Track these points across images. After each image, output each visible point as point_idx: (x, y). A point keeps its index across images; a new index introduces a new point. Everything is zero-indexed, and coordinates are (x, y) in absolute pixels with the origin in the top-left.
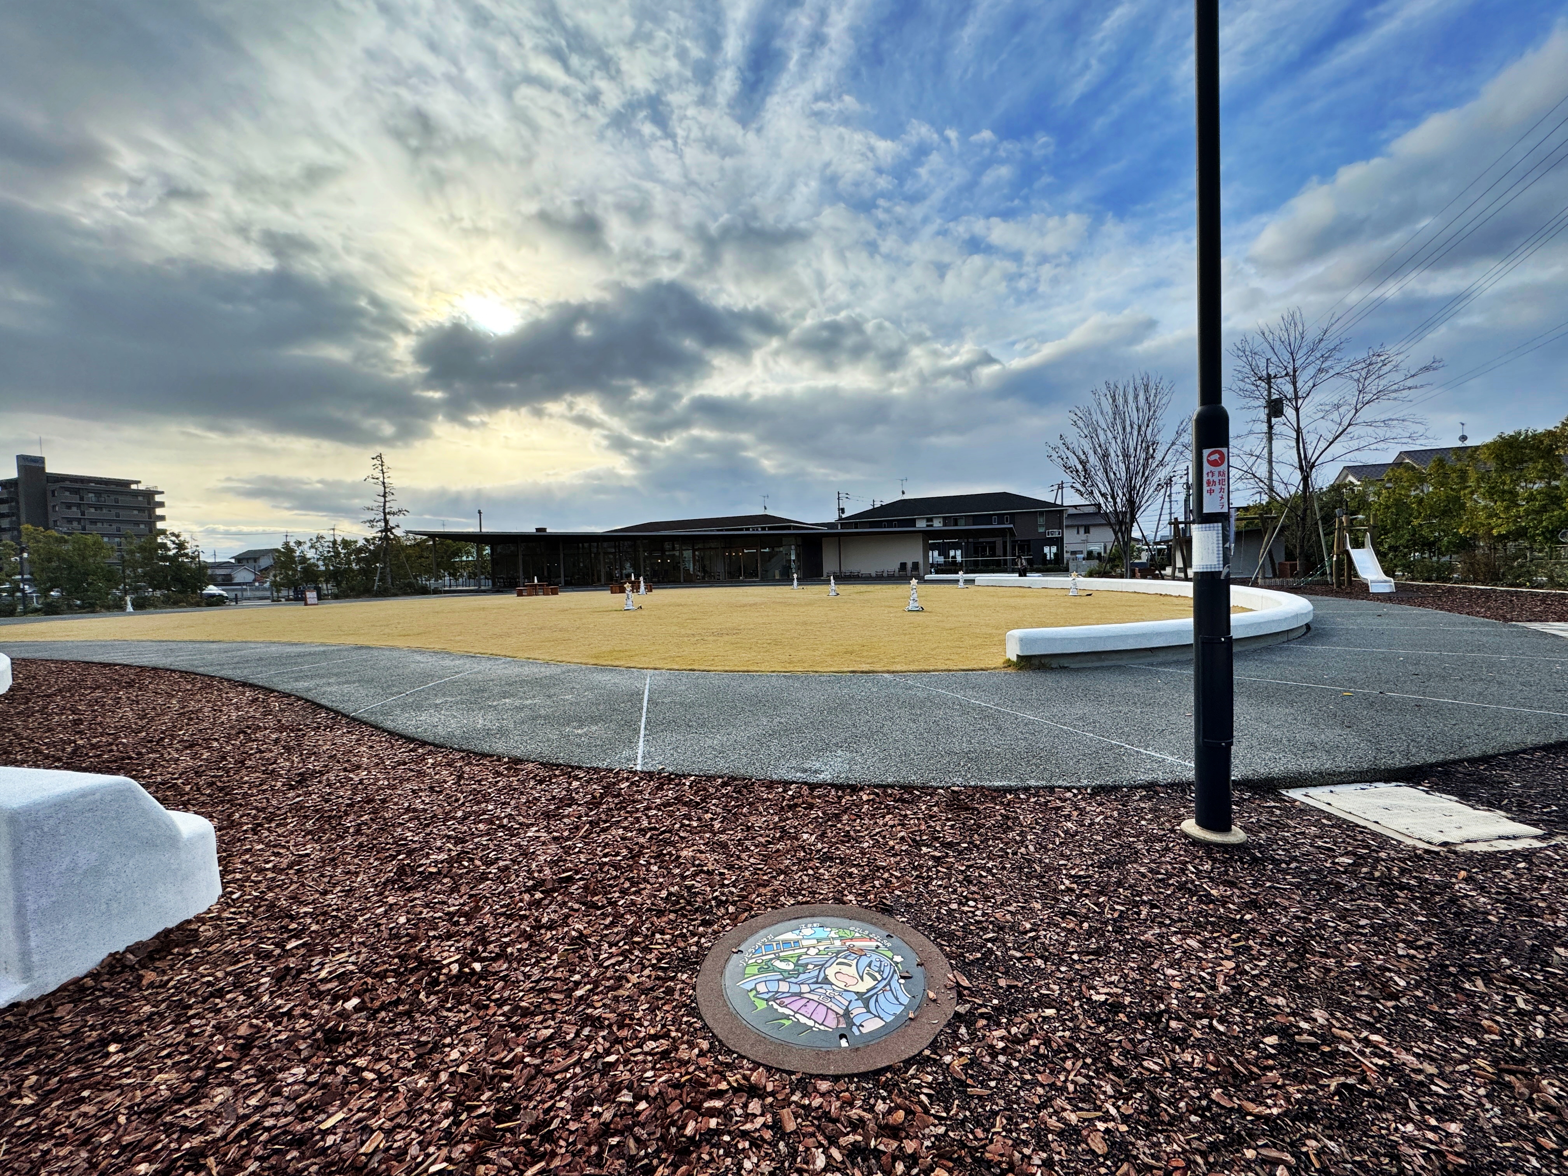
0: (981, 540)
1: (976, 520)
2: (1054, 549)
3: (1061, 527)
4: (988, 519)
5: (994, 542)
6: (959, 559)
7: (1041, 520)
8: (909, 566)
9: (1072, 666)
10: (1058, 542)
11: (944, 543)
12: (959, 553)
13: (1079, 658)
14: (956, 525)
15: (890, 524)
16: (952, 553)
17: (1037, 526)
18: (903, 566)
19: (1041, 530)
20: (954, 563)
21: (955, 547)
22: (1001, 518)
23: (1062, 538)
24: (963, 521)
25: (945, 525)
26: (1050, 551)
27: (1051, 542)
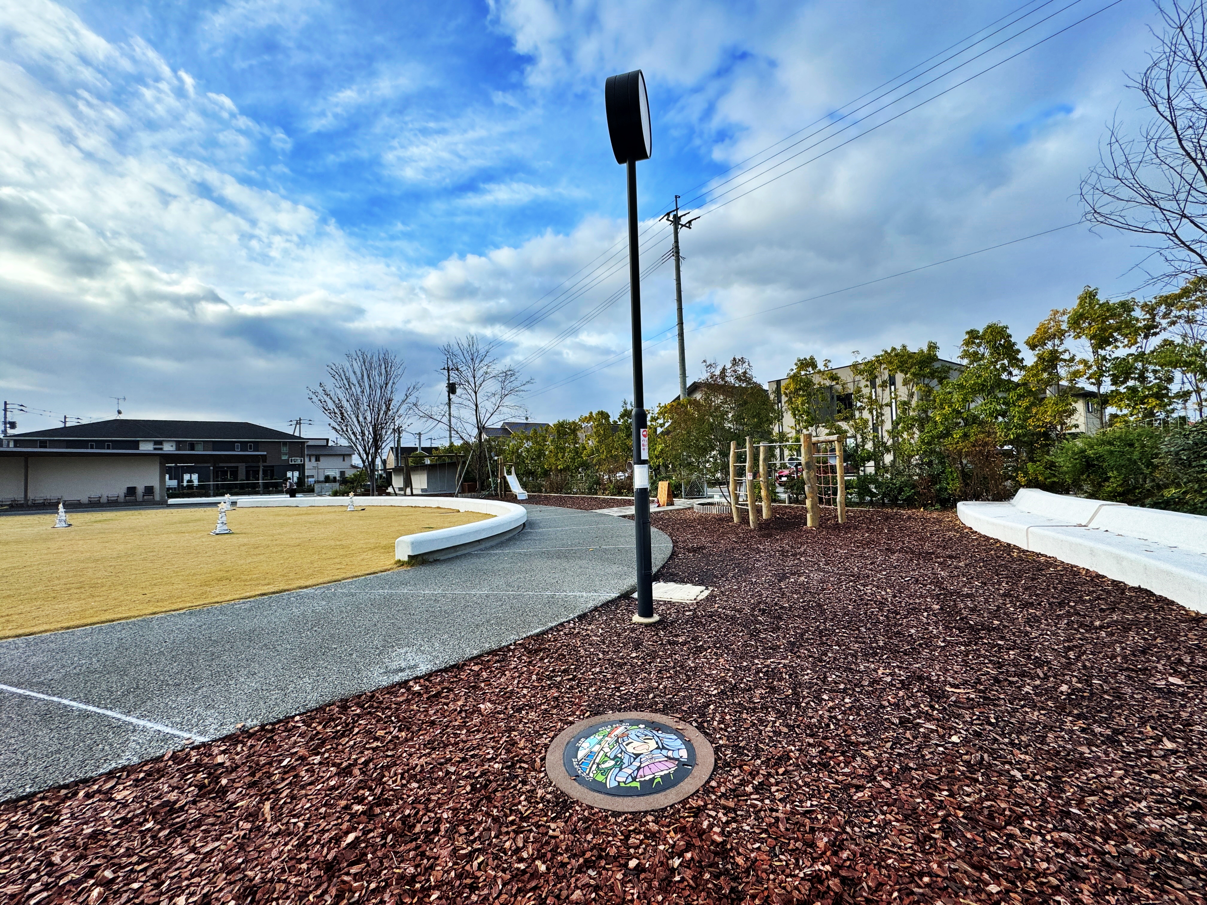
0: (221, 465)
1: (216, 446)
2: (296, 474)
3: (302, 456)
4: (231, 446)
5: (237, 467)
6: (196, 483)
7: (284, 449)
8: (140, 490)
9: (442, 558)
10: (301, 468)
11: (176, 468)
12: (195, 477)
13: (444, 552)
14: (193, 449)
15: (100, 444)
16: (187, 477)
17: (280, 453)
18: (131, 491)
19: (284, 457)
20: (190, 487)
21: (191, 471)
22: (244, 446)
23: (303, 465)
24: (200, 446)
25: (178, 449)
26: (293, 476)
27: (293, 468)
